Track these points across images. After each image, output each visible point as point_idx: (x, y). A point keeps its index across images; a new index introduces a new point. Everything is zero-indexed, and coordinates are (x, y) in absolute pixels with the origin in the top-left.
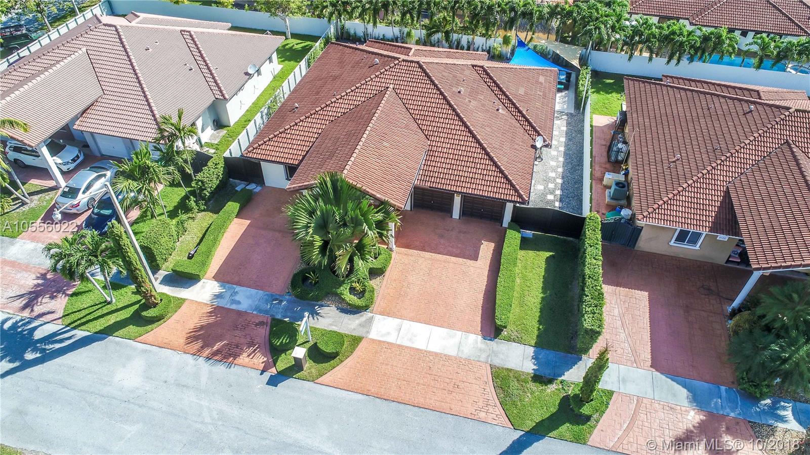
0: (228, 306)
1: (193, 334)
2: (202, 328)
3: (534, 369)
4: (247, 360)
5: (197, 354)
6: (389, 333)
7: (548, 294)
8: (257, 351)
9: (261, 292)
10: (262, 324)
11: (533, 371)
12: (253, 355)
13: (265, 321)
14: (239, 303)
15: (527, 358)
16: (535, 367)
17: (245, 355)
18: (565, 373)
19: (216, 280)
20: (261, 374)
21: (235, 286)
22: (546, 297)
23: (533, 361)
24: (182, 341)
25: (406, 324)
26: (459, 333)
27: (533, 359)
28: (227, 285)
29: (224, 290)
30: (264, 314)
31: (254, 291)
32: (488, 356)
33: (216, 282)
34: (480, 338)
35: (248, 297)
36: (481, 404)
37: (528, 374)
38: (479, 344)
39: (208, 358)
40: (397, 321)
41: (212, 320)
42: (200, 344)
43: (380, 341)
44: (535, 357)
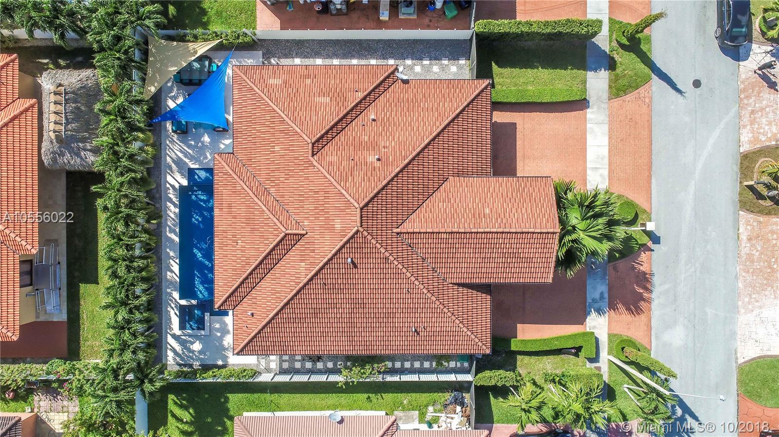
0: (607, 300)
1: (635, 313)
2: (628, 309)
3: (605, 71)
4: (645, 265)
5: (648, 301)
6: (601, 175)
7: (538, 65)
8: (638, 262)
9: (588, 282)
10: (615, 268)
11: (607, 71)
12: (640, 263)
13: (612, 267)
14: (602, 294)
15: (597, 75)
16: (603, 70)
17: (641, 268)
18: (603, 49)
19: (585, 321)
20: (653, 250)
21: (587, 304)
22: (540, 65)
23: (598, 71)
24: (643, 317)
25: (589, 165)
26: (588, 126)
27: (596, 72)
28: (588, 310)
29: (592, 310)
30: (606, 270)
31: (588, 287)
32: (603, 102)
33: (587, 320)
34: (588, 110)
35: (595, 288)
36: (640, 102)
37: (610, 74)
38: (594, 110)
39: (650, 291)
40: (589, 172)
41: (620, 306)
42: (642, 303)
43: (609, 179)
44: (595, 70)
